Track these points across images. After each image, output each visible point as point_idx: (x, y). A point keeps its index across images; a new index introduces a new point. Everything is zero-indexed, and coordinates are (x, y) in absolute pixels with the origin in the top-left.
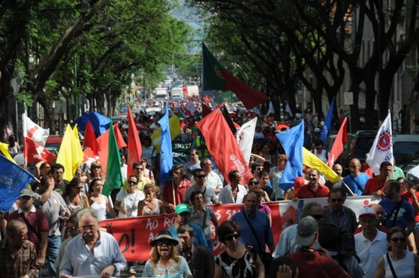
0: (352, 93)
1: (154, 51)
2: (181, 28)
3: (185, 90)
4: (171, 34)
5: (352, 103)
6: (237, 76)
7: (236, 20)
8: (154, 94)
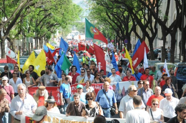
0: (163, 41)
1: (65, 19)
2: (78, 9)
3: (80, 37)
4: (74, 11)
5: (163, 46)
6: (102, 32)
7: (104, 5)
8: (67, 38)
